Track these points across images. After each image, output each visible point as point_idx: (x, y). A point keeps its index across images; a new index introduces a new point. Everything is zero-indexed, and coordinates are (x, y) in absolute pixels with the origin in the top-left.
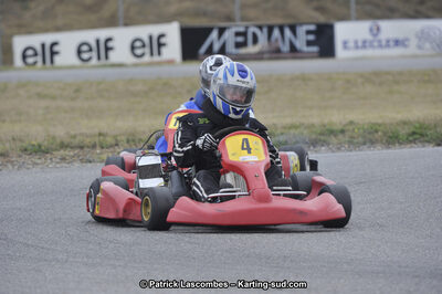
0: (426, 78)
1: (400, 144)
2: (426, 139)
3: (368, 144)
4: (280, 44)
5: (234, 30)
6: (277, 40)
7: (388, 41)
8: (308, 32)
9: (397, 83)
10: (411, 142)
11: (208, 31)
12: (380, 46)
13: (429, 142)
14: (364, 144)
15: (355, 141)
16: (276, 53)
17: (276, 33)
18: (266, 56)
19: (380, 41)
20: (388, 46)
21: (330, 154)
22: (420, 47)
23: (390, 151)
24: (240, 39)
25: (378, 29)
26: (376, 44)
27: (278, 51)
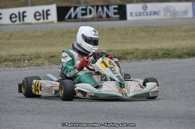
0: (169, 29)
1: (159, 59)
2: (171, 56)
3: (144, 59)
4: (102, 14)
5: (81, 8)
6: (100, 12)
7: (151, 12)
8: (115, 9)
9: (155, 31)
10: (163, 57)
11: (69, 8)
12: (147, 15)
13: (172, 58)
14: (143, 58)
15: (138, 57)
16: (100, 18)
17: (100, 9)
18: (96, 19)
19: (147, 13)
20: (150, 15)
21: (127, 63)
22: (165, 15)
23: (154, 62)
24: (84, 12)
25: (146, 7)
26: (145, 14)
27: (101, 17)
